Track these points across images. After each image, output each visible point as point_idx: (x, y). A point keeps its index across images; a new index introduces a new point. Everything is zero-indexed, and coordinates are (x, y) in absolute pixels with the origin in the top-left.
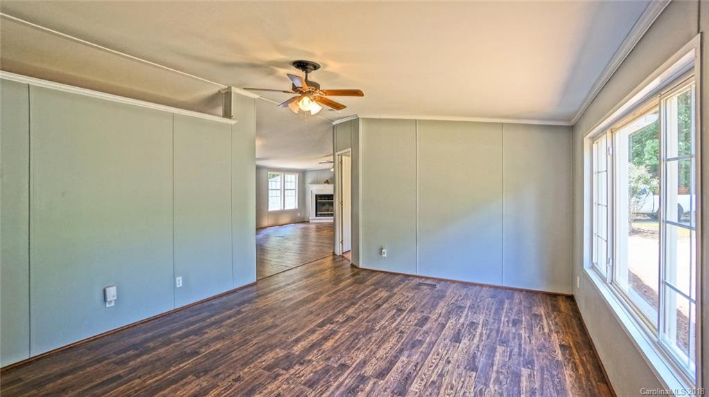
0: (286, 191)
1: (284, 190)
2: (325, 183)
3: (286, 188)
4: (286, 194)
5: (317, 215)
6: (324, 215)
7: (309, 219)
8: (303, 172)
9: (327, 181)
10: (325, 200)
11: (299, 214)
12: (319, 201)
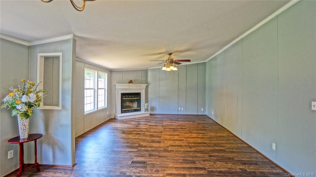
0: (99, 91)
3: (99, 87)
4: (99, 94)
5: (122, 112)
6: (128, 111)
7: (115, 116)
8: (111, 72)
9: (132, 81)
10: (129, 98)
11: (108, 112)
12: (123, 99)
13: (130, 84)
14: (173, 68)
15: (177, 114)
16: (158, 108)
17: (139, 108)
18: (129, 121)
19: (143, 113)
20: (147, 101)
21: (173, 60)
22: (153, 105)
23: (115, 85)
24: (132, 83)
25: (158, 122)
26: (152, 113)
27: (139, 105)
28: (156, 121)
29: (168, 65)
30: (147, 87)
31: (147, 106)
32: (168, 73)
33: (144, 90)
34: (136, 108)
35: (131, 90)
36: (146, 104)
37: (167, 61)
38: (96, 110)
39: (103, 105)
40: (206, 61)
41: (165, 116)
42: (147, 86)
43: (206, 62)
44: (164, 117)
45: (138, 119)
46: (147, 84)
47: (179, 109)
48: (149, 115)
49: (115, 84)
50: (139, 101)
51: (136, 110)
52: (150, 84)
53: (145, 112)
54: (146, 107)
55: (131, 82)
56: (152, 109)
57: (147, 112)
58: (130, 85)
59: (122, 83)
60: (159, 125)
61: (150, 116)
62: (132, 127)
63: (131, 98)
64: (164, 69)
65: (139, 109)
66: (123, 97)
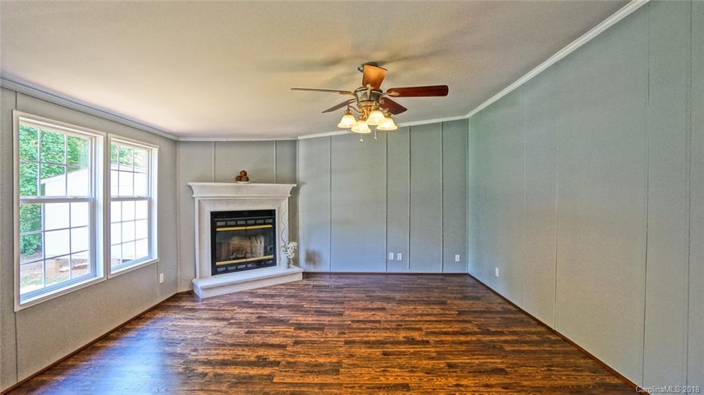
0: (115, 206)
1: (108, 199)
2: (239, 179)
3: (114, 193)
4: (115, 216)
5: (215, 271)
6: (237, 268)
7: (192, 285)
8: (174, 142)
9: (245, 173)
10: (236, 225)
11: (162, 275)
12: (218, 230)
13: (241, 184)
14: (381, 120)
15: (384, 271)
16: (326, 256)
17: (271, 257)
18: (233, 304)
19: (282, 273)
20: (293, 236)
21: (381, 91)
22: (313, 247)
23: (190, 187)
24: (247, 180)
25: (328, 307)
26: (312, 269)
27: (271, 249)
28: (322, 301)
29: (360, 107)
30: (295, 192)
31: (296, 251)
32: (361, 140)
33: (287, 200)
34: (262, 257)
35: (243, 201)
36: (293, 245)
37: (359, 94)
38: (101, 274)
39: (145, 253)
40: (468, 116)
41: (347, 281)
42: (293, 188)
43: (468, 119)
44: (348, 286)
45: (264, 296)
46: (295, 183)
47: (391, 256)
48: (299, 277)
49: (190, 184)
50: (270, 235)
51: (260, 264)
52: (304, 183)
53: (289, 267)
54: (290, 251)
55: (243, 177)
56: (311, 258)
57: (295, 269)
58: (240, 187)
59: (215, 181)
60: (331, 326)
61: (305, 282)
62: (232, 336)
63: (244, 228)
64: (347, 122)
65: (269, 260)
66: (218, 224)
